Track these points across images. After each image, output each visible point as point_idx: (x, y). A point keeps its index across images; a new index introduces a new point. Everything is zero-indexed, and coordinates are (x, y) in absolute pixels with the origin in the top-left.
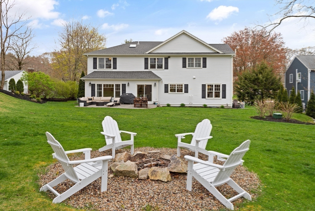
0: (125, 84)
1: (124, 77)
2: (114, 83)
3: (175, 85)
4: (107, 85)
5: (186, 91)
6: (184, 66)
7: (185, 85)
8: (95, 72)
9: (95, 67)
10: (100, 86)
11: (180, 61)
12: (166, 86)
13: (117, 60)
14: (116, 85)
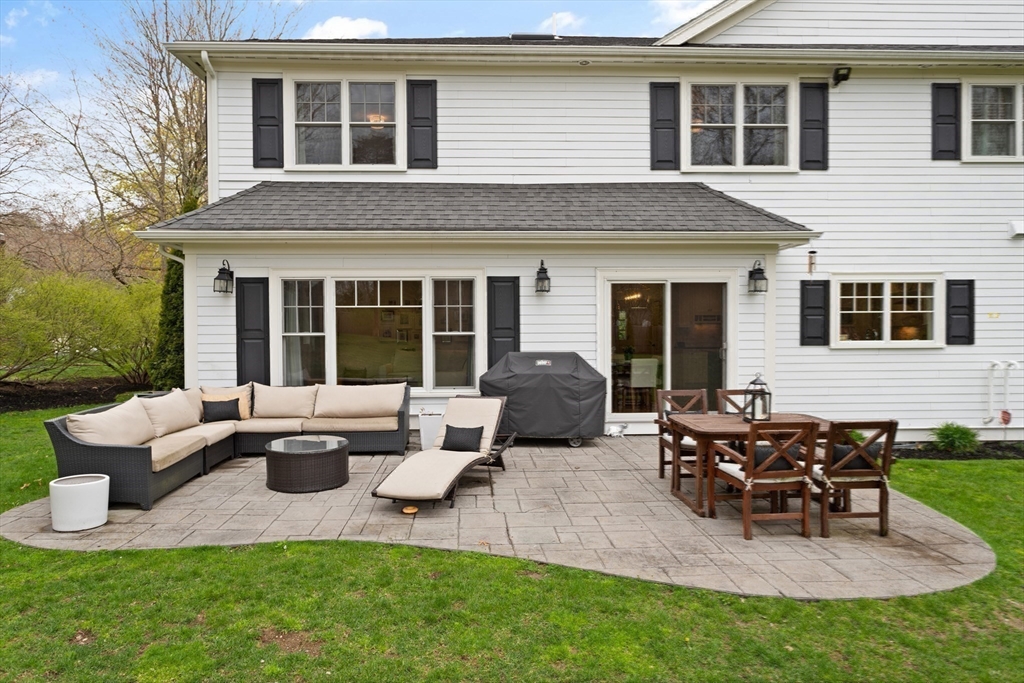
0: (515, 281)
1: (508, 224)
2: (426, 272)
3: (878, 288)
4: (367, 289)
5: (962, 332)
6: (945, 148)
7: (950, 284)
8: (265, 184)
9: (267, 153)
10: (306, 294)
11: (915, 110)
12: (814, 295)
13: (440, 95)
14: (439, 285)
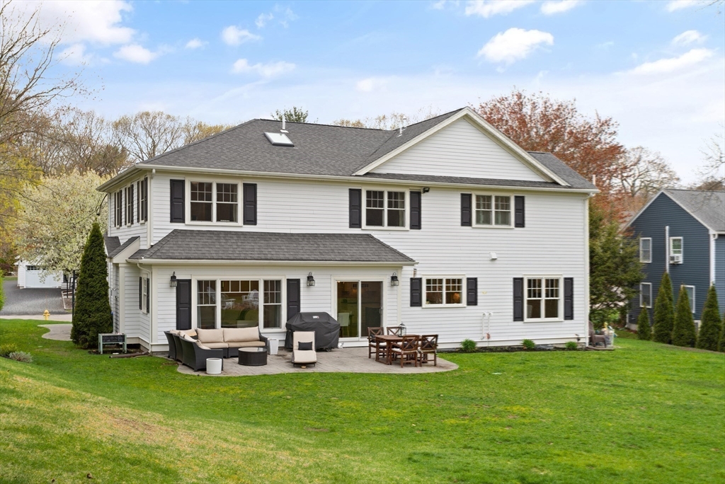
0: (298, 281)
2: (261, 277)
3: (440, 281)
4: (235, 283)
5: (473, 301)
6: (466, 221)
7: (468, 279)
9: (177, 216)
11: (453, 205)
12: (415, 283)
13: (258, 191)
14: (266, 282)
